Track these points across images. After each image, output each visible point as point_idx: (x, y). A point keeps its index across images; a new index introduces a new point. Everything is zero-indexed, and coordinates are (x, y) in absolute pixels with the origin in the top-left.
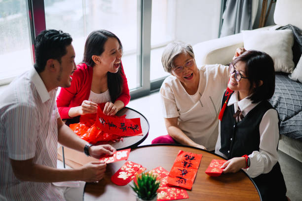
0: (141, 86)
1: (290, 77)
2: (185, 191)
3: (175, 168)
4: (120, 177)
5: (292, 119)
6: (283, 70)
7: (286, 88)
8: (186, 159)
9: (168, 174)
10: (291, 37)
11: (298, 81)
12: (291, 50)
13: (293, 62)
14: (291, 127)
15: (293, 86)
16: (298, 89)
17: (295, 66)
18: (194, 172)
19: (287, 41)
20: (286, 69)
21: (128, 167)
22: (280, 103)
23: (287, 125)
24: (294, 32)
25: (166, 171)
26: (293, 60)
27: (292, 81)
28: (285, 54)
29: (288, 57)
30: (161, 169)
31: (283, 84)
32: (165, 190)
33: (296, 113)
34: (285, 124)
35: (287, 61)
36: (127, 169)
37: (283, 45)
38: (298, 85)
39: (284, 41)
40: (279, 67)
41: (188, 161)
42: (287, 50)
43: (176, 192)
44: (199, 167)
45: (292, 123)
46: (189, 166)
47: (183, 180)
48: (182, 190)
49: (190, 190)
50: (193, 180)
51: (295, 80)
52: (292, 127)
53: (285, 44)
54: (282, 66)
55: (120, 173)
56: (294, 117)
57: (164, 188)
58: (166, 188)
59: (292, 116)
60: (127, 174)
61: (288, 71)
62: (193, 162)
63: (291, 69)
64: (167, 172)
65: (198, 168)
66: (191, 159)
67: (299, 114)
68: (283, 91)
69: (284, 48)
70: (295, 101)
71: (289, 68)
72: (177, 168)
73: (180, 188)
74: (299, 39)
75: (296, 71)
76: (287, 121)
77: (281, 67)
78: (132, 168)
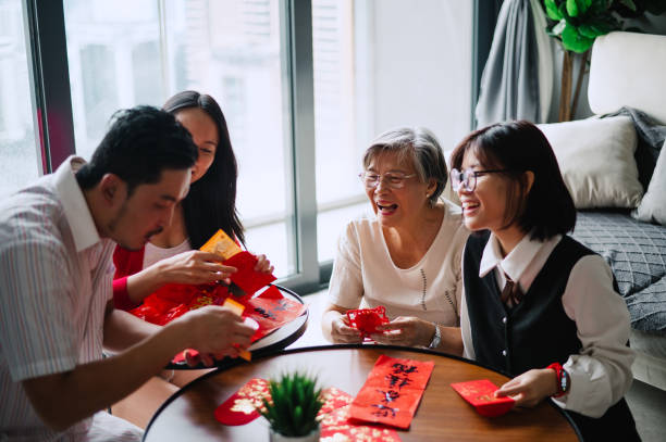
0: (298, 272)
1: (635, 216)
2: (393, 432)
3: (368, 389)
4: (235, 409)
5: (646, 291)
6: (618, 202)
7: (627, 234)
8: (396, 372)
9: (352, 400)
10: (631, 131)
11: (654, 222)
12: (632, 158)
13: (638, 183)
14: (646, 307)
15: (644, 231)
16: (654, 235)
17: (645, 190)
18: (416, 395)
19: (621, 138)
20: (624, 198)
21: (255, 390)
22: (615, 261)
23: (635, 302)
24: (636, 119)
25: (345, 395)
26: (639, 179)
27: (642, 222)
28: (619, 165)
29: (626, 170)
30: (334, 392)
31: (619, 228)
32: (343, 432)
33: (655, 280)
34: (632, 301)
35: (625, 179)
36: (252, 394)
37: (613, 147)
38: (656, 228)
39: (613, 138)
40: (607, 195)
41: (401, 375)
42: (622, 158)
43: (370, 434)
44: (427, 385)
45: (648, 298)
46: (401, 385)
47: (389, 411)
48: (386, 431)
49: (406, 430)
50: (412, 410)
51: (646, 219)
52: (648, 305)
53: (618, 145)
54: (615, 192)
55: (237, 401)
56: (652, 288)
57: (342, 427)
58: (347, 427)
59: (646, 286)
60: (254, 403)
61: (628, 203)
62: (411, 376)
63: (636, 196)
64: (350, 397)
65: (424, 386)
66: (408, 371)
67: (662, 280)
68: (622, 240)
69: (617, 153)
70: (650, 257)
71: (631, 196)
72: (373, 388)
73: (380, 426)
74: (648, 135)
75: (647, 198)
76: (636, 295)
77: (612, 193)
78: (264, 391)
